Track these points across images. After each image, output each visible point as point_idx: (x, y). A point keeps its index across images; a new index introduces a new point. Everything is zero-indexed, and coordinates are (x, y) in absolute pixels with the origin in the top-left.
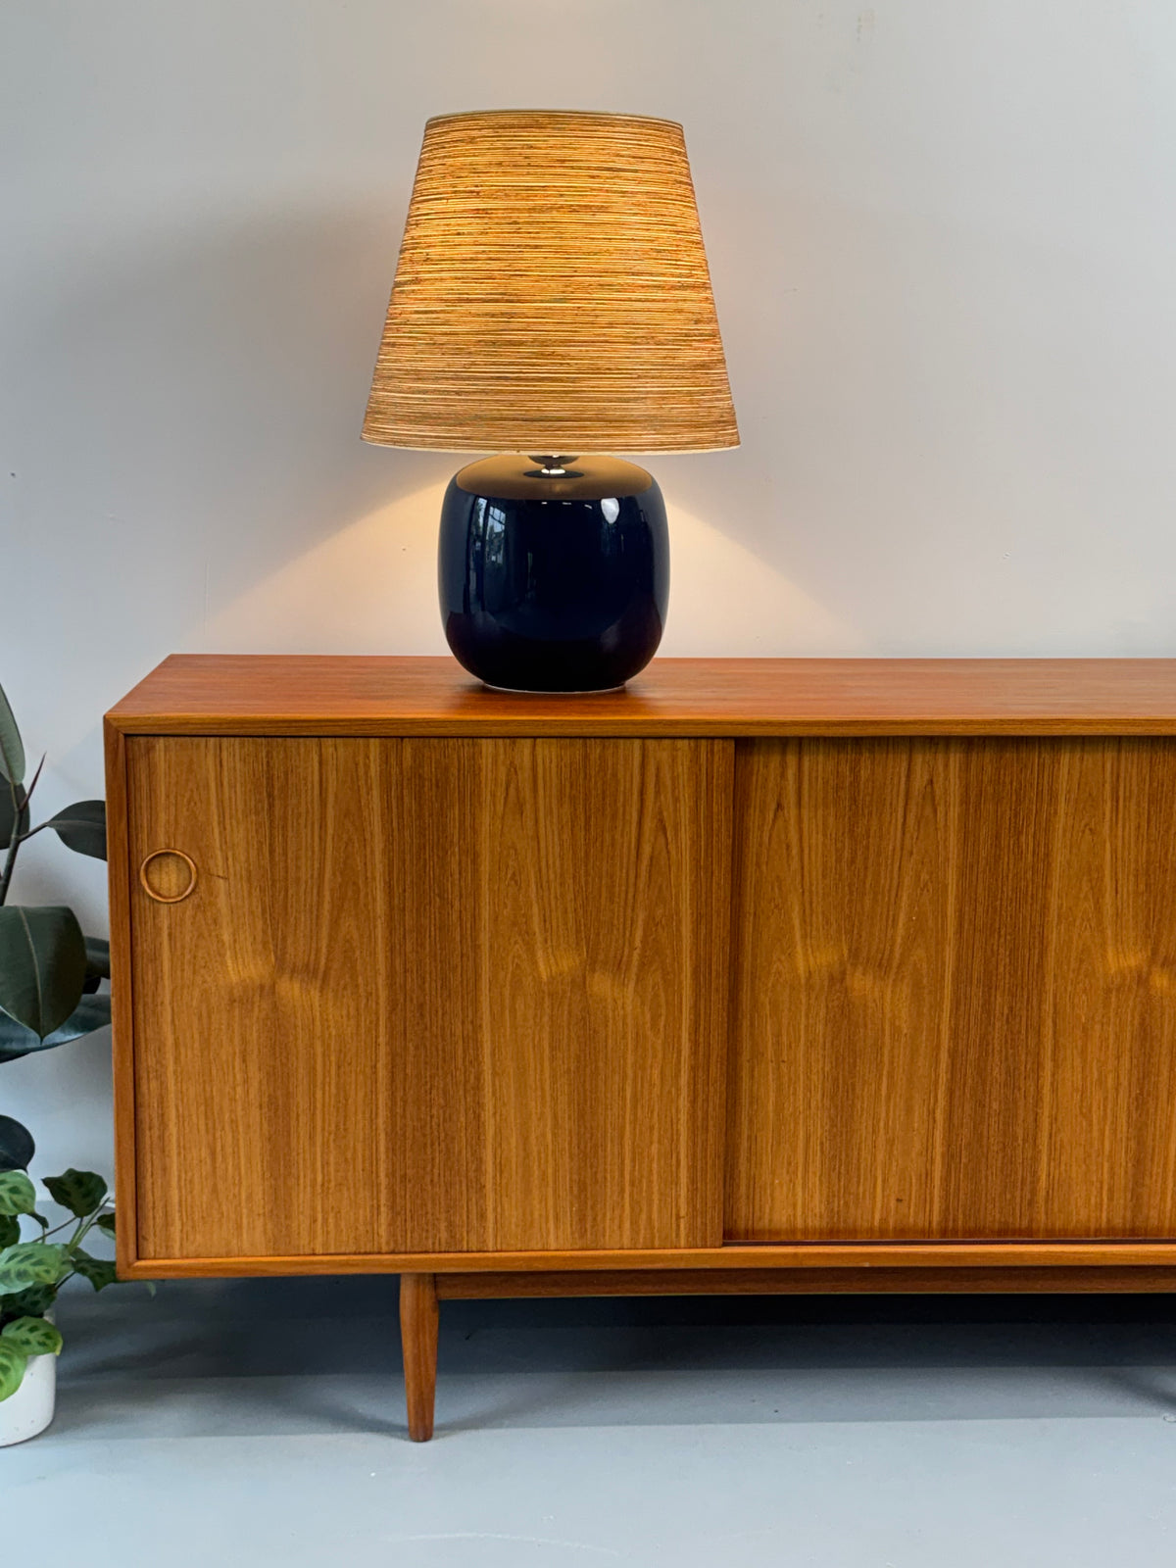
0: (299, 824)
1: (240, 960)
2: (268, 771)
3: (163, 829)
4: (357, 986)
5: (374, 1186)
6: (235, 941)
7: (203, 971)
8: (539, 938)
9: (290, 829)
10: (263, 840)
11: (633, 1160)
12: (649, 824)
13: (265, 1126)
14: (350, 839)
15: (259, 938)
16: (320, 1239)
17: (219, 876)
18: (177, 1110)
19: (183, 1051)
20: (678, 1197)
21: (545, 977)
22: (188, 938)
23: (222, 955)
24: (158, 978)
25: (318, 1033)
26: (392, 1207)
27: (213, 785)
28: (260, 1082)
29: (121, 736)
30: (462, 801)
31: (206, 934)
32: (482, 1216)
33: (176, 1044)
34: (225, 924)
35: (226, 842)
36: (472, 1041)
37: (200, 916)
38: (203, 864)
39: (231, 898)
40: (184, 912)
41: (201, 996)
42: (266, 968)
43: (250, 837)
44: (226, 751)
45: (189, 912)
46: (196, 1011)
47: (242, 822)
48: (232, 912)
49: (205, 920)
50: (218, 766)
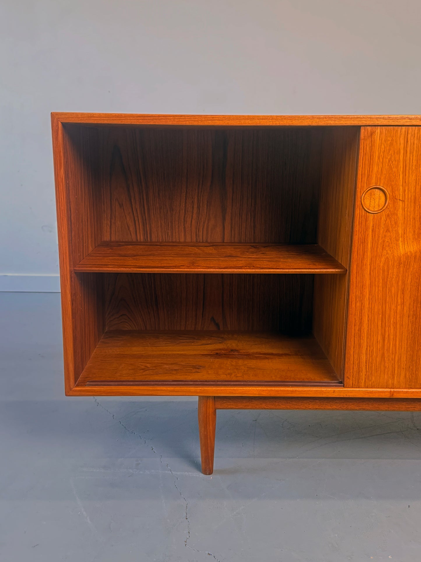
1: (406, 243)
3: (375, 175)
6: (404, 233)
7: (387, 249)
13: (410, 325)
15: (417, 231)
17: (400, 200)
18: (368, 317)
19: (374, 288)
22: (381, 231)
23: (398, 240)
24: (365, 252)
27: (402, 151)
28: (410, 304)
31: (391, 230)
33: (371, 285)
34: (400, 225)
35: (405, 182)
37: (388, 220)
38: (392, 194)
39: (404, 211)
40: (381, 219)
41: (385, 261)
42: (418, 247)
43: (418, 179)
44: (410, 134)
45: (384, 218)
46: (382, 268)
47: (414, 171)
48: (405, 218)
49: (391, 222)
50: (406, 142)
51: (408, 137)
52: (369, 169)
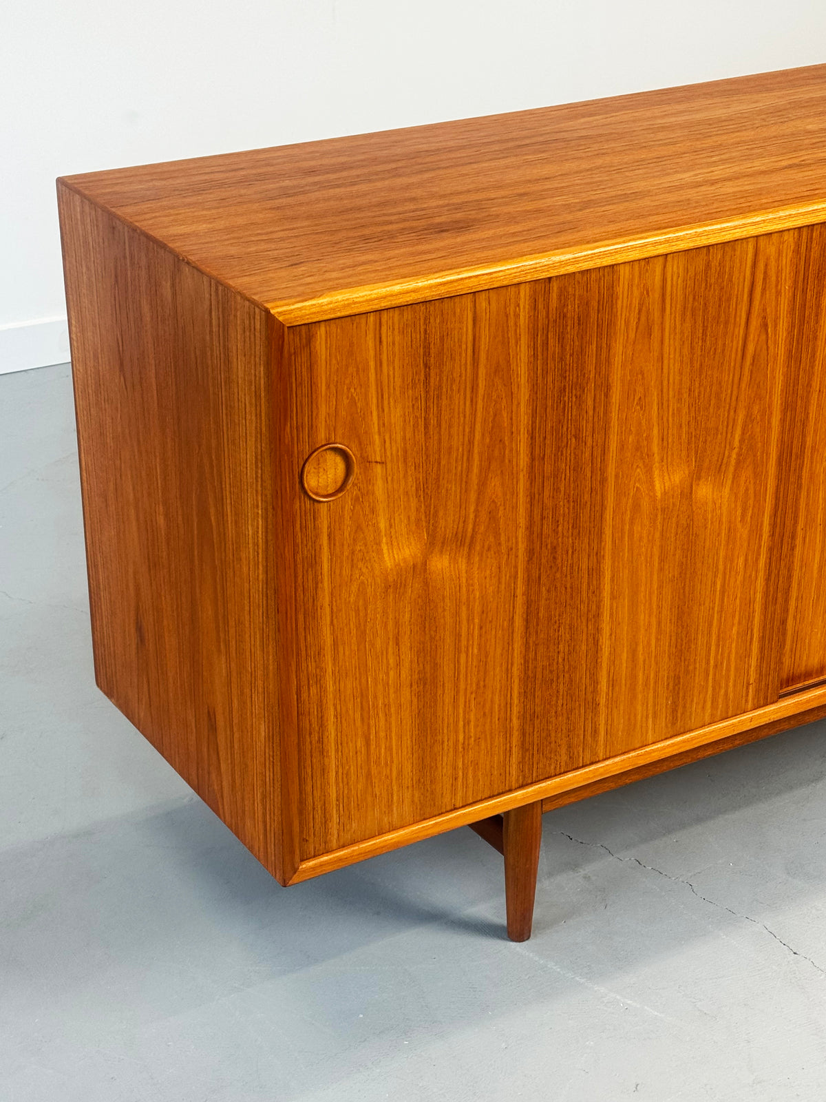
0: (452, 390)
1: (395, 544)
2: (425, 338)
3: (323, 423)
4: (500, 544)
5: (507, 733)
6: (391, 526)
7: (360, 565)
8: (657, 457)
9: (444, 397)
10: (418, 415)
11: (718, 645)
12: (755, 323)
13: (415, 701)
14: (498, 396)
15: (413, 518)
16: (460, 794)
17: (377, 462)
18: (335, 709)
19: (341, 649)
20: (750, 666)
21: (659, 494)
22: (346, 534)
23: (379, 544)
24: (317, 582)
25: (464, 598)
26: (523, 747)
27: (372, 364)
28: (411, 662)
29: (286, 329)
30: (600, 335)
31: (364, 525)
32: (595, 732)
33: (335, 644)
34: (381, 512)
35: (384, 424)
36: (595, 572)
37: (358, 508)
38: (361, 454)
39: (387, 482)
40: (343, 508)
41: (359, 590)
42: (419, 547)
43: (407, 414)
44: (385, 326)
45: (348, 506)
46: (353, 607)
47: (399, 400)
48: (389, 497)
49: (363, 511)
50: (378, 343)
51: (382, 332)
52: (310, 413)
